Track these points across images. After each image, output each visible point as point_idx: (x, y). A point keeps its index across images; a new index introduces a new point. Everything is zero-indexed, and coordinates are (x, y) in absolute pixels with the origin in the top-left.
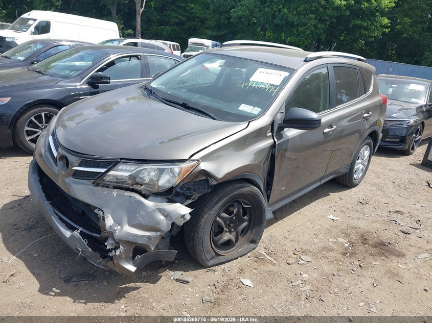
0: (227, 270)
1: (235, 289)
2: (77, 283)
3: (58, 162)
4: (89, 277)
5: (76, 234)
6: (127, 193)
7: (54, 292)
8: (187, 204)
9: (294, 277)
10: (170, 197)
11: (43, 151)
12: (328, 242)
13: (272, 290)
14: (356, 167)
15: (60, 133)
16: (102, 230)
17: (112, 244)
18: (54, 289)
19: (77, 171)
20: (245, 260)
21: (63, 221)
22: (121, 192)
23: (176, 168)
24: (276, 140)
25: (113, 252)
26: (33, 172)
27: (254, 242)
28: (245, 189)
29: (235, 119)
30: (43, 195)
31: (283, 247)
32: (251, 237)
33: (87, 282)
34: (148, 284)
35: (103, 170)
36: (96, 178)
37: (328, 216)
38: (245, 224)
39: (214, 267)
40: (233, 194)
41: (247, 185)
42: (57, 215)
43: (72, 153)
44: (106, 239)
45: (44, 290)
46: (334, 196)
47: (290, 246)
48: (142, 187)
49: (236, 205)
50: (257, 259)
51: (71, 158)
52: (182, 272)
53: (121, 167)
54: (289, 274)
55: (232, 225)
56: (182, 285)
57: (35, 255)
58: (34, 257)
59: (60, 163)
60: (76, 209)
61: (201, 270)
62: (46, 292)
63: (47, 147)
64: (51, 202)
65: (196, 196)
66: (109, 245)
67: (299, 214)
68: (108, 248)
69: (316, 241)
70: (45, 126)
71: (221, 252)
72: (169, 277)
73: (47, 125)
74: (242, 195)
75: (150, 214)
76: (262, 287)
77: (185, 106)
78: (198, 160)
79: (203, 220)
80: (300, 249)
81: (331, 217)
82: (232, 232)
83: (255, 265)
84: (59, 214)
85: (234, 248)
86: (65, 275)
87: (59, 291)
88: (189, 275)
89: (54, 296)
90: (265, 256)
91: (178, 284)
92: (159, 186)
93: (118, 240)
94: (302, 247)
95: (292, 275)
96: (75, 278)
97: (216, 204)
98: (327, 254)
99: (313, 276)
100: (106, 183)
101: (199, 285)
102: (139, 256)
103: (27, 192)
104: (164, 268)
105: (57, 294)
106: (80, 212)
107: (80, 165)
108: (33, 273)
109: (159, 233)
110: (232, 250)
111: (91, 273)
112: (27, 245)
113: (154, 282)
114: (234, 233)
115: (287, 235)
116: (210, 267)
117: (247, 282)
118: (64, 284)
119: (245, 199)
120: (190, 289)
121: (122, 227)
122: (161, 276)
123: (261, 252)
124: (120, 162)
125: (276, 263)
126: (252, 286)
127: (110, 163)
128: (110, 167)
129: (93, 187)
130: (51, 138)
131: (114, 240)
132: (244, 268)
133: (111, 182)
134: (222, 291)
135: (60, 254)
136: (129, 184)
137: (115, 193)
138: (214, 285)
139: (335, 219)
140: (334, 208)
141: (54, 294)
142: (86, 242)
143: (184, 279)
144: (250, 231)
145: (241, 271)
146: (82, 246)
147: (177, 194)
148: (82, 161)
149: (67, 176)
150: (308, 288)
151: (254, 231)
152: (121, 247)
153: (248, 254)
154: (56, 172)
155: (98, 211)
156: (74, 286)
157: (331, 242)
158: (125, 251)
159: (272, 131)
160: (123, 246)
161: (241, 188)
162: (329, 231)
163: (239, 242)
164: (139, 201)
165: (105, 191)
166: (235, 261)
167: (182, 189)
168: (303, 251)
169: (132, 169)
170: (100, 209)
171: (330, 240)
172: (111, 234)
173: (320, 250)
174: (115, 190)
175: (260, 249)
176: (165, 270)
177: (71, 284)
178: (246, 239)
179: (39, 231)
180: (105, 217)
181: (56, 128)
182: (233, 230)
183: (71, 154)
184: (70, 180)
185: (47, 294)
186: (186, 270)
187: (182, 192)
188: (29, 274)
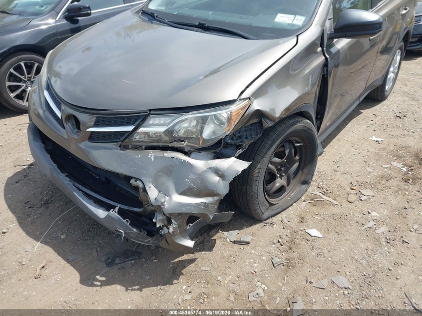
0: (285, 221)
1: (304, 243)
2: (123, 265)
3: (65, 124)
4: (133, 255)
5: (114, 213)
6: (168, 154)
7: (100, 281)
8: (238, 155)
9: (362, 217)
10: (218, 150)
11: (41, 112)
12: (382, 169)
13: (345, 237)
14: (389, 77)
15: (57, 86)
16: (144, 203)
17: (162, 220)
18: (98, 277)
19: (93, 133)
20: (301, 206)
21: (89, 197)
22: (159, 153)
23: (224, 113)
24: (328, 56)
25: (165, 229)
26: (35, 139)
27: (306, 182)
28: (298, 124)
29: (273, 35)
30: (55, 166)
31: (337, 183)
32: (303, 178)
33: (133, 262)
34: (204, 252)
35: (130, 128)
36: (122, 139)
37: (371, 138)
38: (296, 165)
39: (270, 219)
40: (287, 133)
41: (300, 120)
42: (80, 190)
43: (82, 110)
44: (152, 214)
45: (87, 280)
46: (367, 113)
47: (344, 181)
48: (185, 144)
49: (287, 145)
50: (314, 201)
51: (82, 117)
52: (237, 231)
53: (152, 120)
54: (356, 215)
55: (283, 169)
56: (242, 247)
57: (62, 237)
58: (63, 240)
59: (68, 126)
60: (97, 177)
61: (258, 225)
62: (90, 283)
63: (44, 106)
64: (67, 174)
65: (246, 144)
66: (158, 221)
67: (339, 140)
68: (158, 225)
69: (369, 169)
70: (28, 77)
71: (273, 201)
72: (224, 239)
73: (30, 76)
74: (296, 133)
75: (201, 176)
76: (332, 235)
77: (204, 27)
78: (249, 98)
79: (257, 170)
80: (356, 183)
81: (374, 138)
82: (283, 176)
83: (314, 209)
84: (80, 187)
85: (286, 193)
86: (106, 257)
87: (104, 279)
88: (246, 234)
89: (101, 286)
90: (321, 197)
91: (237, 246)
92: (204, 140)
93: (169, 214)
94: (357, 179)
95: (360, 216)
96: (117, 259)
97: (269, 149)
98: (388, 184)
99: (382, 213)
100: (136, 144)
101: (261, 244)
102: (191, 225)
103: (30, 160)
104: (216, 230)
105: (103, 284)
106: (104, 180)
107: (96, 125)
108: (67, 261)
109: (216, 198)
110: (284, 195)
111: (134, 249)
112: (49, 226)
113: (210, 249)
114: (285, 178)
115: (336, 167)
116: (266, 220)
117: (314, 232)
118: (107, 269)
119: (296, 136)
120: (253, 252)
121: (170, 196)
122: (215, 240)
123: (315, 192)
124: (150, 114)
125: (337, 203)
126: (321, 236)
127: (137, 118)
128: (138, 122)
129: (121, 152)
130: (46, 93)
131: (165, 215)
132: (303, 215)
133: (142, 142)
134: (290, 249)
135: (91, 231)
136: (166, 142)
137: (152, 155)
138: (279, 242)
139: (379, 140)
140: (373, 128)
141: (99, 284)
142: (128, 222)
143: (243, 239)
144: (300, 172)
145: (302, 220)
146: (124, 227)
147: (227, 145)
148: (98, 119)
149: (83, 140)
150: (383, 229)
151: (305, 170)
152: (173, 221)
153: (303, 198)
154: (64, 136)
155: (136, 181)
156: (120, 269)
157: (386, 168)
158: (180, 226)
159: (322, 46)
160: (175, 220)
161: (294, 124)
162: (378, 156)
163: (291, 186)
164: (185, 161)
165: (138, 155)
166: (290, 208)
167: (232, 139)
168: (360, 183)
169: (167, 122)
170: (137, 179)
171: (384, 166)
172: (159, 208)
173: (378, 180)
174: (151, 152)
175: (313, 189)
176: (217, 232)
177: (115, 267)
178: (298, 181)
179: (57, 205)
180: (147, 188)
181: (49, 79)
182: (284, 174)
183: (80, 112)
184: (85, 145)
185: (92, 285)
186: (240, 228)
187: (233, 142)
188: (63, 262)
